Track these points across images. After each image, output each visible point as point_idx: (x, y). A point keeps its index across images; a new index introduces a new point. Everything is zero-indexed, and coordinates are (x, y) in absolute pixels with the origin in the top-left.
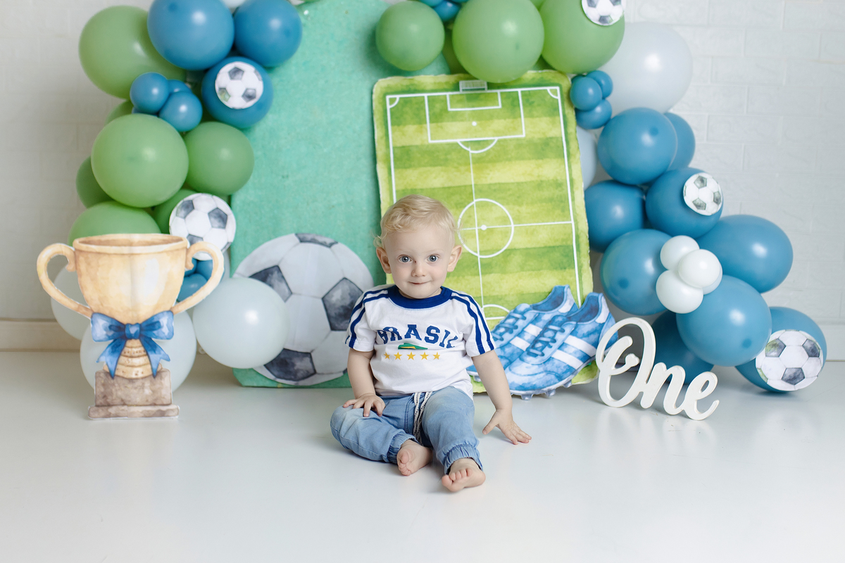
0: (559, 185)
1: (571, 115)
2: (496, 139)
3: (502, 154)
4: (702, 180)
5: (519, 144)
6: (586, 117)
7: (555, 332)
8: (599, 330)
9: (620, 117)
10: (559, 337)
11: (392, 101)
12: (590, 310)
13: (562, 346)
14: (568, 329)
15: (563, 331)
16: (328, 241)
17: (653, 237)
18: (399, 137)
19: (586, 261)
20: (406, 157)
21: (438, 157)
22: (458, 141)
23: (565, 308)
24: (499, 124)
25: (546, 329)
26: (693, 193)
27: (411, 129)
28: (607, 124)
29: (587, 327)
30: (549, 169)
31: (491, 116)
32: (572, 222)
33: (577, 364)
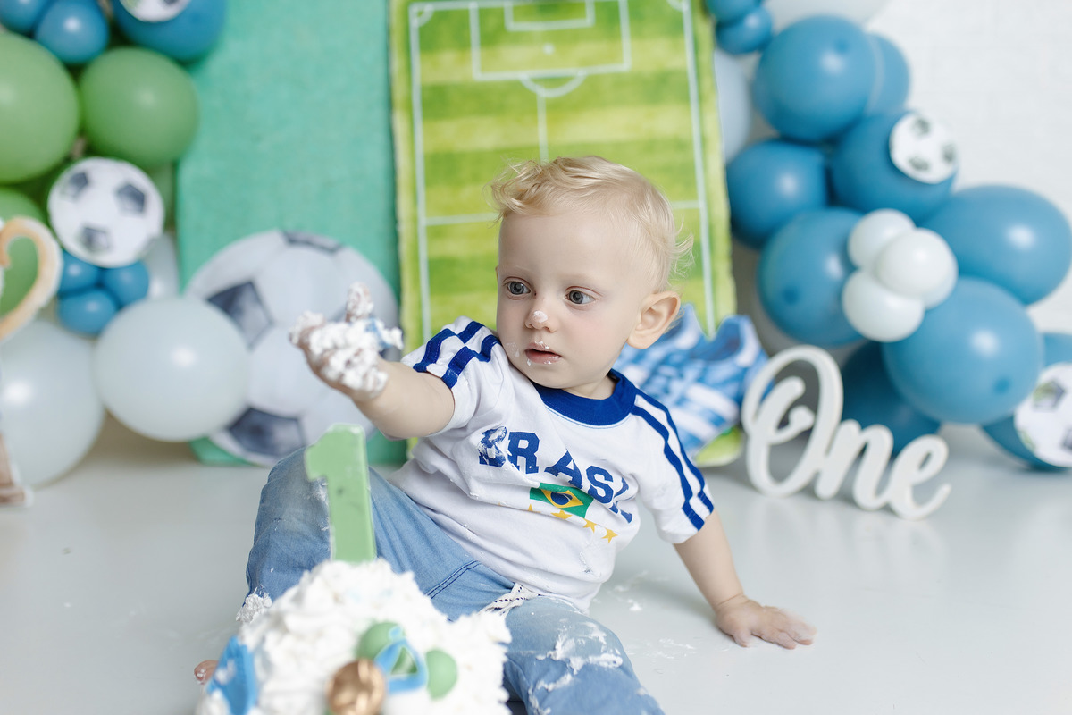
0: (681, 145)
1: (706, 30)
2: (581, 73)
3: (591, 96)
4: (924, 126)
5: (619, 81)
6: (732, 34)
7: (669, 378)
8: (742, 376)
9: (789, 32)
10: (677, 387)
11: (420, 14)
12: (728, 343)
13: (682, 401)
14: (692, 372)
15: (681, 376)
16: (330, 242)
17: (838, 220)
18: (427, 70)
19: (724, 267)
20: (438, 102)
21: (487, 101)
22: (523, 76)
23: (686, 340)
24: (585, 49)
25: (654, 373)
26: (906, 147)
27: (448, 58)
28: (765, 45)
29: (723, 370)
30: (666, 121)
31: (575, 37)
32: (701, 205)
33: (704, 430)
